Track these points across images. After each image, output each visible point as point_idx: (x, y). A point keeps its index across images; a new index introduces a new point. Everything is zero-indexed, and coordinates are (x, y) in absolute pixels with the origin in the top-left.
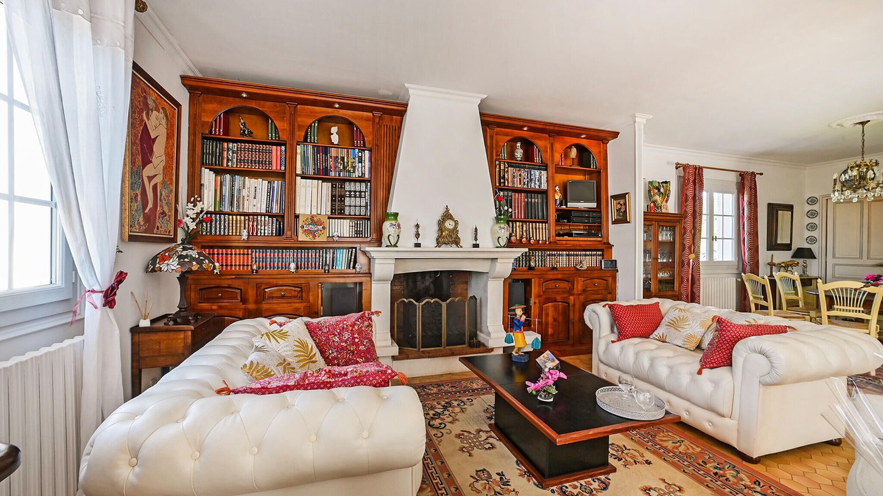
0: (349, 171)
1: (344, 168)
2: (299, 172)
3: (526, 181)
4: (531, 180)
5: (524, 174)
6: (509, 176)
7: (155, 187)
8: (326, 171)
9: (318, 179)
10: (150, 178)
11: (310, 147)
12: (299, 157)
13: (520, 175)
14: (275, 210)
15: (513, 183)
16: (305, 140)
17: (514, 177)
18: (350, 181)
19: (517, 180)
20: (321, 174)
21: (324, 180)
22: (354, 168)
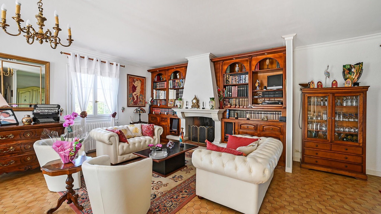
0: (180, 86)
1: (179, 85)
2: (169, 88)
3: (238, 81)
4: (241, 80)
5: (237, 78)
6: (230, 80)
7: (137, 96)
8: (175, 87)
9: (173, 89)
10: (135, 95)
11: (172, 81)
12: (169, 84)
13: (235, 79)
14: (165, 99)
15: (232, 82)
16: (170, 79)
17: (232, 80)
18: (180, 89)
19: (234, 81)
20: (174, 88)
21: (175, 89)
22: (181, 85)
